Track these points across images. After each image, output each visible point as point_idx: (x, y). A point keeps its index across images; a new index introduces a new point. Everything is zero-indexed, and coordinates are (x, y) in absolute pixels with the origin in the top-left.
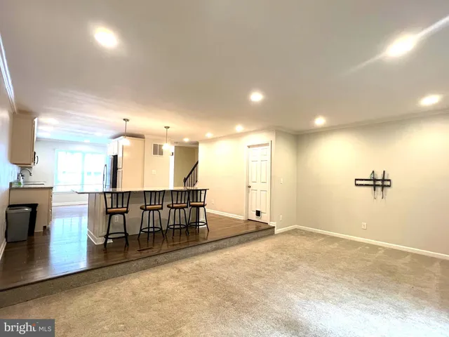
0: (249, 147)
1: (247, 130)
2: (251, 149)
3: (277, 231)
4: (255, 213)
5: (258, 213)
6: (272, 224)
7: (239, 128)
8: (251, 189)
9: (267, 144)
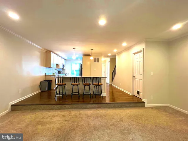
0: (134, 54)
1: (130, 45)
2: (135, 55)
3: (147, 105)
4: (137, 92)
5: (138, 92)
6: (144, 100)
7: (124, 44)
8: (135, 78)
9: (141, 51)
